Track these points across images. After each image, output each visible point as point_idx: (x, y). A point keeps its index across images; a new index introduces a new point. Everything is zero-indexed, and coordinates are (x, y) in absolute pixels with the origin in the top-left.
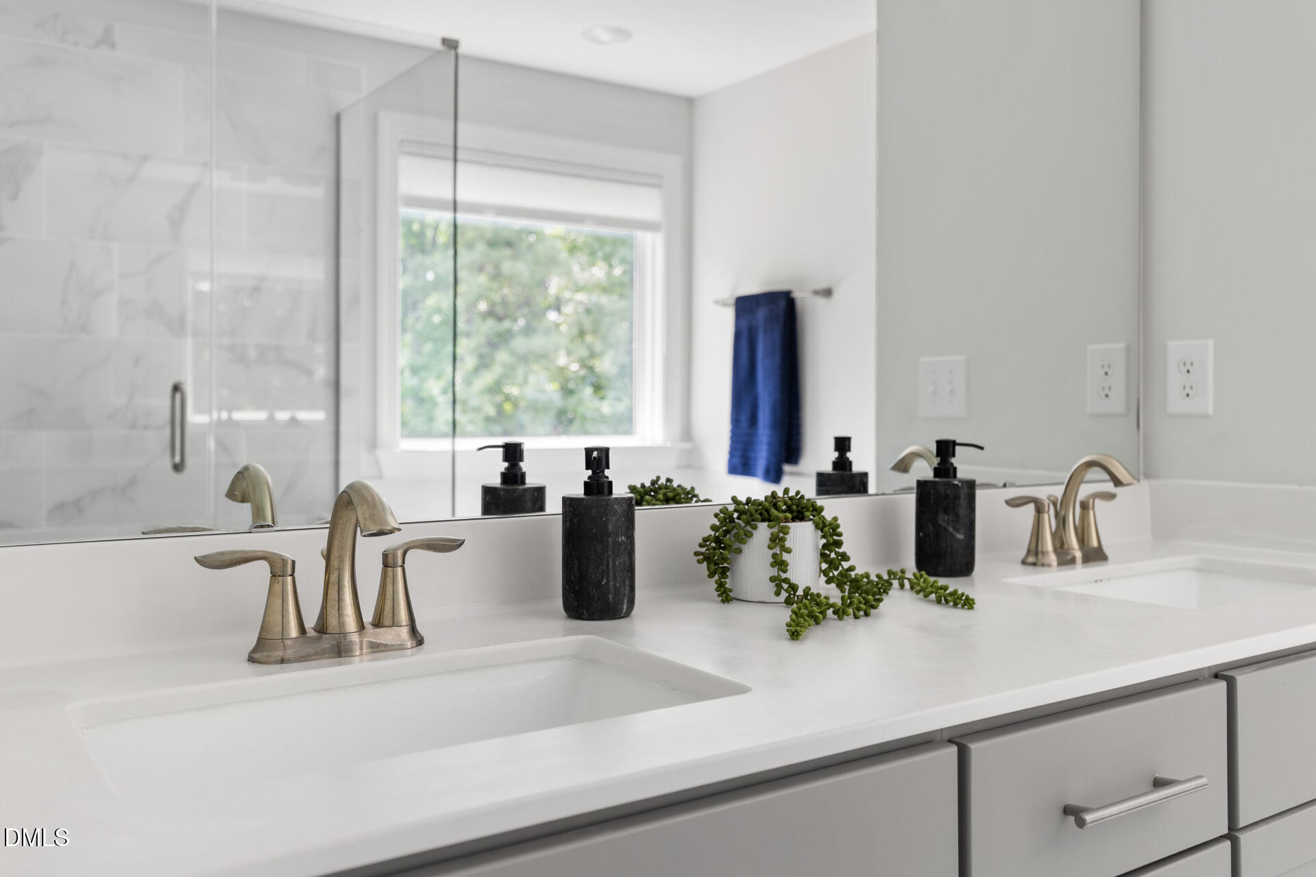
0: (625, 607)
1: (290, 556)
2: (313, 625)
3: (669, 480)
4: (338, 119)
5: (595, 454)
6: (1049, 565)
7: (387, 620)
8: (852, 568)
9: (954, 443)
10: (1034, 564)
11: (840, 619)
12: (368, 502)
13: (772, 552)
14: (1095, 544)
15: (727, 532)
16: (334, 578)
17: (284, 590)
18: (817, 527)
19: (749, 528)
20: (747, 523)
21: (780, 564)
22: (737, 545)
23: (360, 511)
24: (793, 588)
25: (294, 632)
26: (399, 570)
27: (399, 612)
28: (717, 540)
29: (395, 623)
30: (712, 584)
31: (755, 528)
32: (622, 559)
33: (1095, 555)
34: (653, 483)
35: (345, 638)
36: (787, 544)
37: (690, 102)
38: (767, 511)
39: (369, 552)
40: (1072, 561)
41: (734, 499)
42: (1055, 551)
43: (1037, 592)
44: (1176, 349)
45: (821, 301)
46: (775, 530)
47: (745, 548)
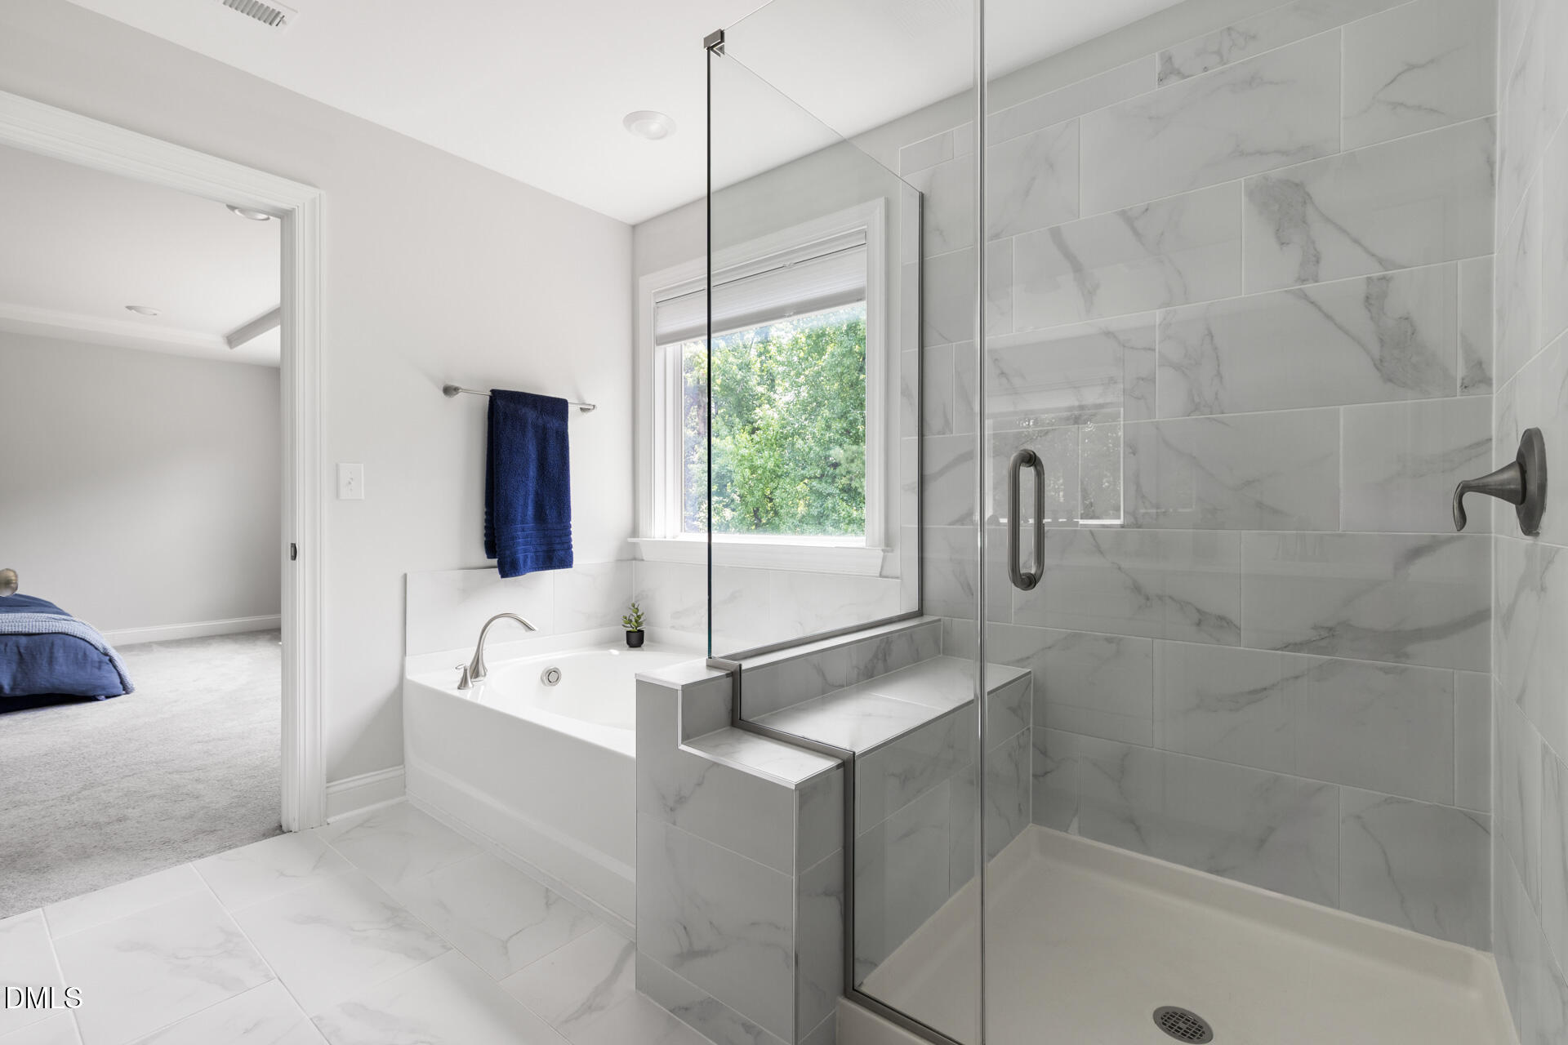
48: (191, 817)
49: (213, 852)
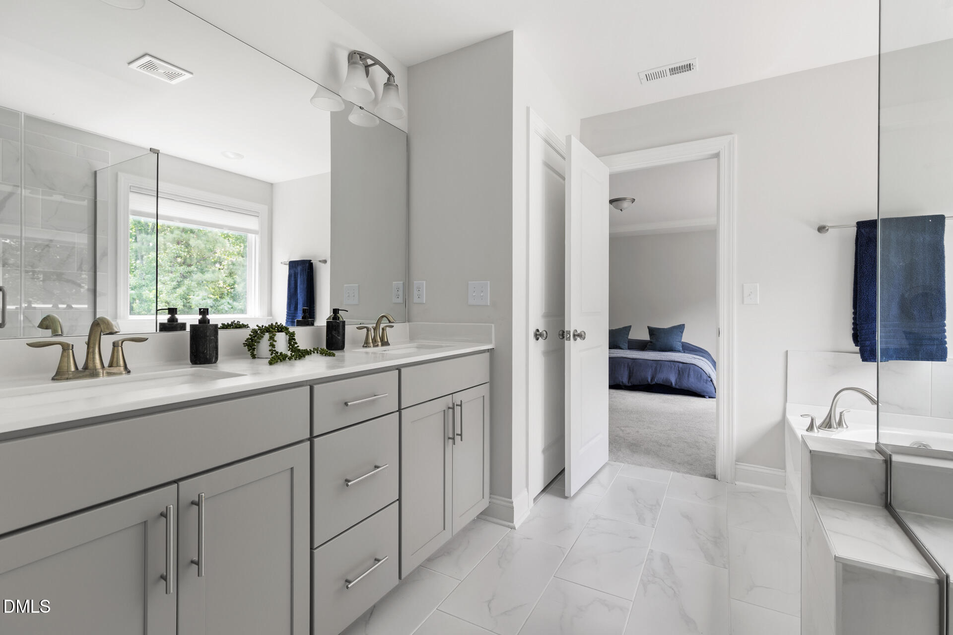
0: (214, 360)
1: (71, 343)
2: (82, 367)
3: (238, 322)
4: (95, 173)
5: (202, 310)
6: (370, 347)
7: (115, 364)
8: (298, 346)
9: (339, 310)
10: (366, 347)
11: (290, 360)
12: (105, 323)
13: (270, 342)
14: (386, 340)
15: (254, 337)
16: (91, 350)
17: (68, 355)
18: (287, 334)
19: (262, 335)
20: (262, 333)
21: (272, 345)
22: (258, 340)
23: (102, 326)
24: (277, 353)
25: (73, 369)
26: (120, 348)
27: (120, 362)
28: (251, 339)
29: (118, 365)
30: (249, 353)
31: (264, 334)
32: (212, 344)
33: (385, 343)
34: (232, 322)
35: (96, 371)
36: (275, 339)
37: (272, 184)
38: (269, 329)
39: (107, 342)
40: (378, 346)
41: (257, 326)
42: (372, 342)
43: (367, 353)
44: (416, 283)
45: (322, 265)
46: (271, 335)
47: (261, 341)
48: (690, 455)
49: (684, 473)
